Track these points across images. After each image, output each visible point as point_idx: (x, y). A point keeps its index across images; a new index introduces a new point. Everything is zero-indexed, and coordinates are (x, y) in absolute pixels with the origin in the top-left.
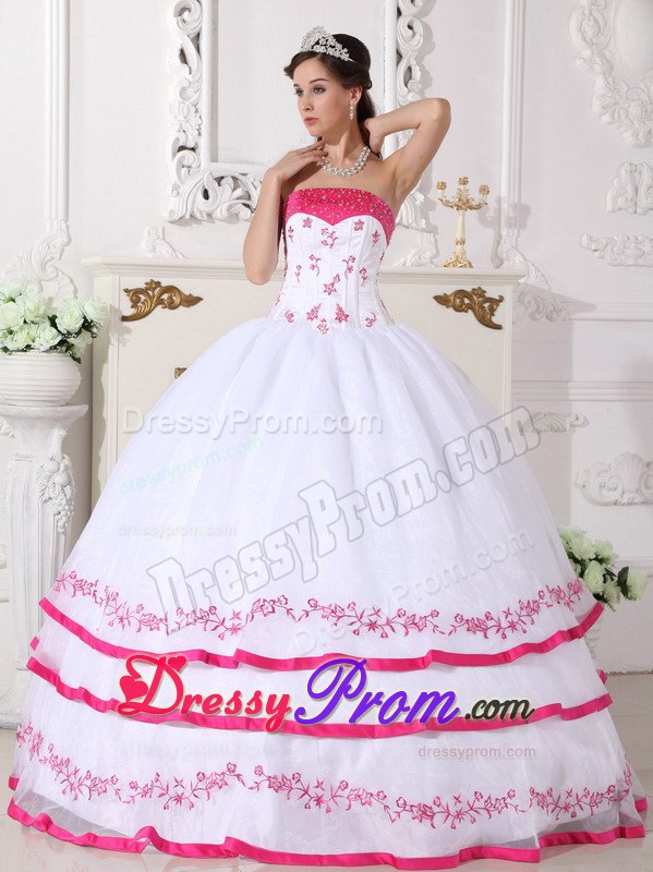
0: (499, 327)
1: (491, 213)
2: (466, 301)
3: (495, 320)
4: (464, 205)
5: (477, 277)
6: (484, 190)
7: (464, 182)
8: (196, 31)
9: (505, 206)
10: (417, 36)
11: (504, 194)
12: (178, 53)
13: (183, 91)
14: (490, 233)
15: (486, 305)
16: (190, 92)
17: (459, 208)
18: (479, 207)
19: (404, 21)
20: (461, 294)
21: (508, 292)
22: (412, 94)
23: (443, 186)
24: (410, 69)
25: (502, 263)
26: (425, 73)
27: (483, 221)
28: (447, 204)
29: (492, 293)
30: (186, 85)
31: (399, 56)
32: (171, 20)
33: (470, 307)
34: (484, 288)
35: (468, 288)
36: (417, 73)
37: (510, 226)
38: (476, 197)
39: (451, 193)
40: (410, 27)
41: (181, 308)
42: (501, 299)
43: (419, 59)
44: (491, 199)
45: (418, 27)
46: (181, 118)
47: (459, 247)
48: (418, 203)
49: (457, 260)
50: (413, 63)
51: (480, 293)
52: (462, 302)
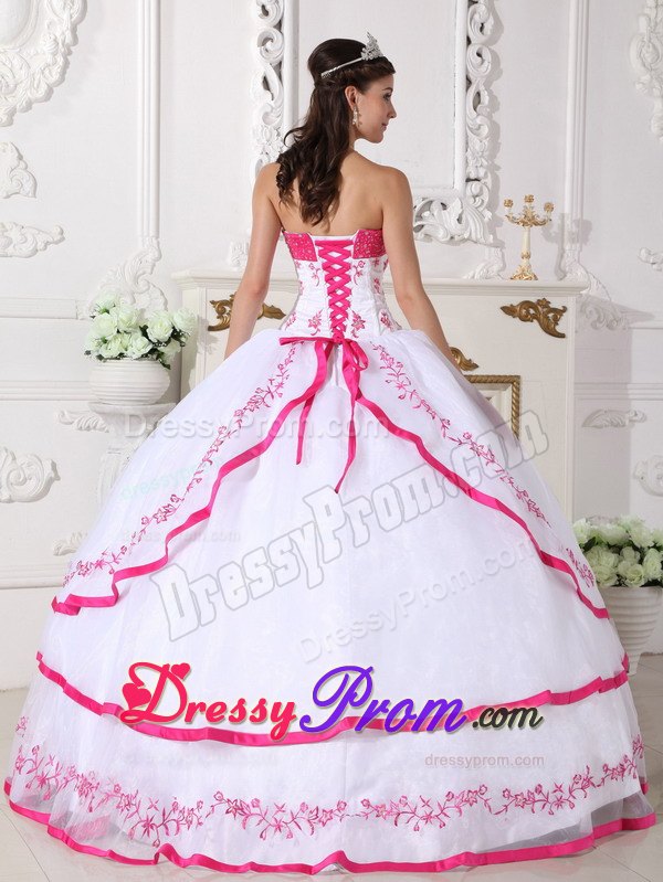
0: (562, 336)
1: (555, 229)
2: (532, 311)
3: (559, 329)
4: (529, 221)
5: (542, 288)
6: (549, 207)
7: (530, 199)
8: (278, 60)
9: (568, 222)
10: (486, 63)
11: (567, 210)
12: (261, 80)
13: (266, 116)
14: (554, 247)
15: (551, 315)
16: (272, 116)
17: (524, 224)
18: (543, 223)
19: (473, 49)
20: (527, 304)
21: (570, 303)
22: (480, 117)
23: (509, 203)
24: (478, 94)
25: (565, 276)
26: (493, 98)
27: (548, 237)
28: (513, 220)
29: (556, 303)
30: (269, 110)
31: (469, 82)
32: (255, 49)
33: (535, 317)
34: (548, 299)
35: (533, 299)
36: (485, 98)
37: (573, 241)
38: (540, 213)
39: (518, 210)
40: (479, 55)
41: (264, 318)
42: (565, 309)
43: (488, 85)
44: (555, 216)
45: (487, 55)
46: (264, 141)
47: (525, 261)
48: (486, 219)
49: (523, 273)
50: (482, 88)
51: (544, 303)
52: (528, 312)
